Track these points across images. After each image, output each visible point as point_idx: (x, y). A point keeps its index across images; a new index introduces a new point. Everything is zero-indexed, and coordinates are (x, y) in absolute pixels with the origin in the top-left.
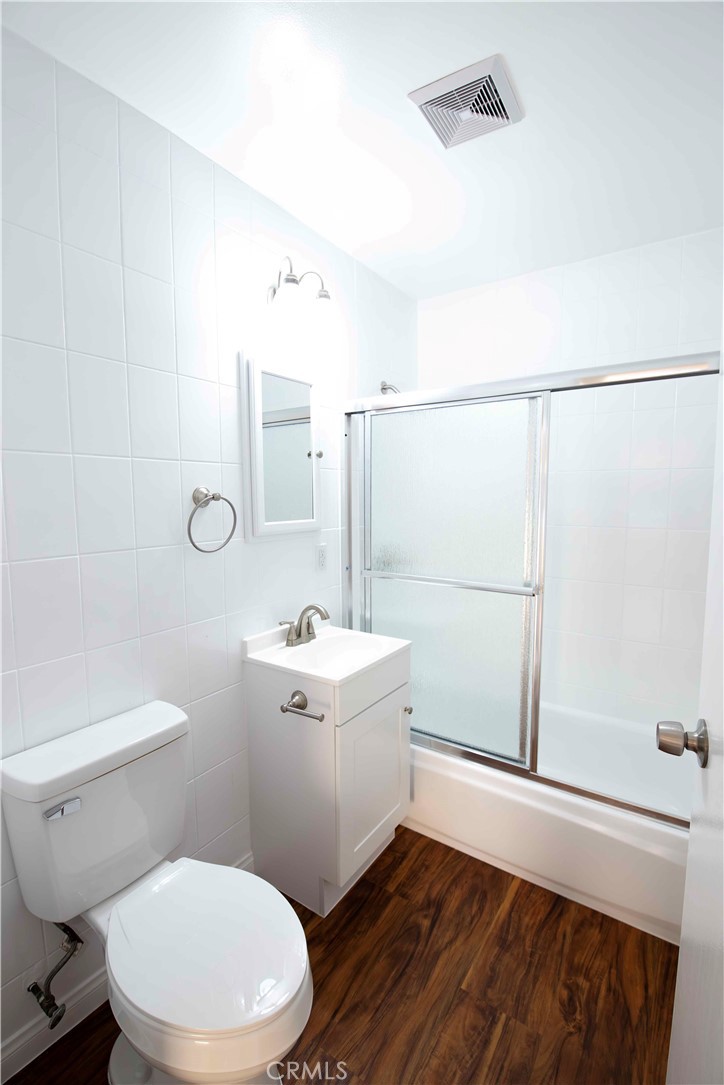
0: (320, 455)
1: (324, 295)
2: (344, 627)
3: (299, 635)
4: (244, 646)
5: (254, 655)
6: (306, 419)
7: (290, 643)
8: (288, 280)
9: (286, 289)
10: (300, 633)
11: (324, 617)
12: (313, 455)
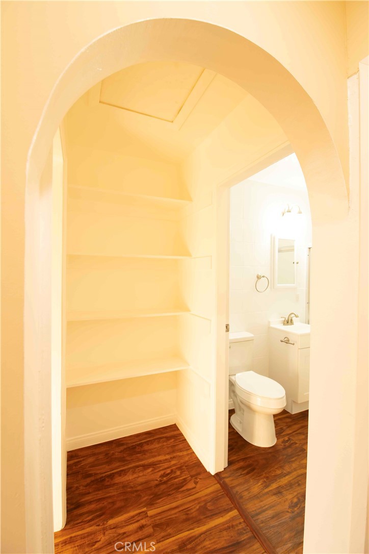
0: (297, 263)
1: (300, 213)
2: (306, 323)
3: (288, 323)
4: (269, 322)
5: (272, 325)
6: (293, 250)
7: (284, 324)
8: (288, 212)
9: (286, 214)
10: (288, 322)
11: (297, 316)
12: (295, 263)
